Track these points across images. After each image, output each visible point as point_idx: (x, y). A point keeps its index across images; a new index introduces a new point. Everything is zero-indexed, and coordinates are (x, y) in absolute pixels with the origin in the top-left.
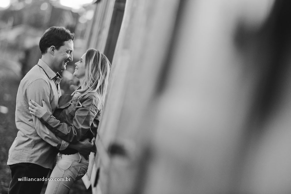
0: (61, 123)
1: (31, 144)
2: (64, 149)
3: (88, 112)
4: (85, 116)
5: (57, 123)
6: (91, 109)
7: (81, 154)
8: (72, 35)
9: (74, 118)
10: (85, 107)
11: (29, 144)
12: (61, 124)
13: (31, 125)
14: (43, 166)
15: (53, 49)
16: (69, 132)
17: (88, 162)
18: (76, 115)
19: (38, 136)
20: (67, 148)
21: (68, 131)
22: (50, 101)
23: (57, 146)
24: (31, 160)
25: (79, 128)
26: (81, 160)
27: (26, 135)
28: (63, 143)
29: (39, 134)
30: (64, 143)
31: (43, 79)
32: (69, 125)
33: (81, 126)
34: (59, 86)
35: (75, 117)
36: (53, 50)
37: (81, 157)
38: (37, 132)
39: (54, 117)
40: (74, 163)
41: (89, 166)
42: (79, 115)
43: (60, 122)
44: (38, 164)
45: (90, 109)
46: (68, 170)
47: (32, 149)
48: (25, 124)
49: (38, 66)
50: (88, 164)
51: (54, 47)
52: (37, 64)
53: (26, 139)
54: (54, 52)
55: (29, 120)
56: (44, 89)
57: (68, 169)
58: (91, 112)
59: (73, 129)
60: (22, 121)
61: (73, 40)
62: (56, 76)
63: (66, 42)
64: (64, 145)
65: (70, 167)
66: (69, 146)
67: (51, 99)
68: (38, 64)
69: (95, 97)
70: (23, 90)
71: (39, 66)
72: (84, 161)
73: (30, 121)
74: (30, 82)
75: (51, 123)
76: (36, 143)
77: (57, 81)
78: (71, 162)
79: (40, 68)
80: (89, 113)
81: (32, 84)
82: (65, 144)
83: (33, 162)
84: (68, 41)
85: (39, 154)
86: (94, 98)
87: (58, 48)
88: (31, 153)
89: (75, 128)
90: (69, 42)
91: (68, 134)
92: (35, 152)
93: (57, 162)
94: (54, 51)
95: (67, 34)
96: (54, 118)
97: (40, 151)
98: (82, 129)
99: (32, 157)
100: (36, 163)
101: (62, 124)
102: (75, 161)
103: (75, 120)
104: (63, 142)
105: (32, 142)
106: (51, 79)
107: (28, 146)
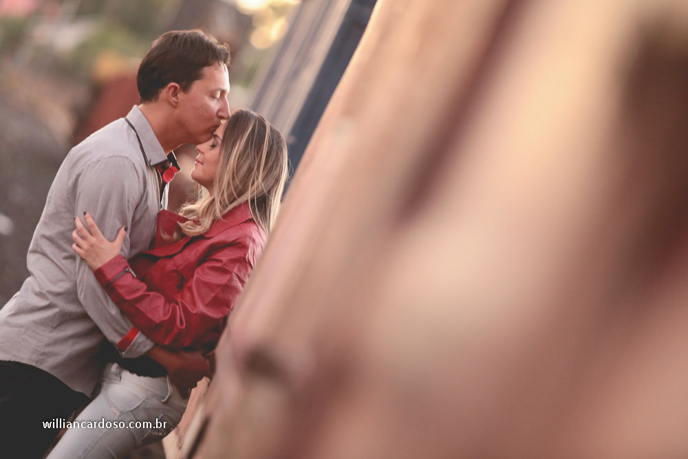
0: (147, 290)
1: (51, 319)
2: (135, 356)
3: (228, 277)
4: (219, 286)
5: (138, 290)
6: (240, 271)
7: (173, 382)
8: (224, 50)
9: (188, 285)
10: (224, 261)
11: (47, 319)
12: (147, 293)
13: (65, 270)
14: (69, 385)
15: (173, 92)
16: (166, 318)
17: (184, 405)
18: (196, 276)
19: (76, 301)
20: (142, 356)
21: (165, 315)
22: (132, 220)
23: (120, 343)
24: (42, 360)
25: (194, 312)
26: (170, 397)
27: (44, 291)
28: (138, 338)
29: (81, 297)
30: (140, 340)
31: (131, 158)
32: (169, 300)
33: (201, 308)
34: (167, 188)
35: (193, 283)
36: (175, 94)
37: (170, 389)
38: (79, 293)
39: (132, 272)
40: (150, 401)
41: (184, 415)
42: (202, 279)
43: (145, 288)
44: (55, 375)
45: (236, 270)
46: (130, 413)
47: (52, 332)
48: (49, 264)
49: (125, 121)
50: (185, 408)
51: (175, 87)
52: (124, 115)
53: (44, 303)
54: (177, 98)
55: (65, 254)
56: (123, 186)
57: (132, 411)
58: (237, 279)
59: (179, 312)
60: (44, 254)
61: (225, 62)
62: (165, 161)
63: (206, 70)
64: (138, 347)
65: (138, 407)
66: (149, 352)
67: (138, 217)
68: (128, 117)
69: (254, 241)
70: (70, 174)
71: (127, 124)
72: (177, 401)
73: (66, 258)
74: (95, 159)
75: (122, 287)
76: (65, 319)
77: (164, 175)
78: (142, 396)
79: (130, 128)
80: (231, 280)
81: (98, 165)
82: (140, 343)
83: (44, 367)
84: (212, 67)
85: (67, 350)
86: (251, 245)
87: (186, 88)
88: (46, 340)
89: (185, 309)
90: (217, 69)
91: (164, 321)
92: (57, 342)
93: (105, 385)
94: (178, 95)
95: (208, 48)
96: (133, 276)
97: (70, 342)
98: (203, 316)
99: (44, 354)
100: (53, 373)
101: (152, 294)
102: (154, 395)
103: (190, 290)
104: (140, 338)
105: (55, 315)
106: (152, 164)
107: (42, 323)
